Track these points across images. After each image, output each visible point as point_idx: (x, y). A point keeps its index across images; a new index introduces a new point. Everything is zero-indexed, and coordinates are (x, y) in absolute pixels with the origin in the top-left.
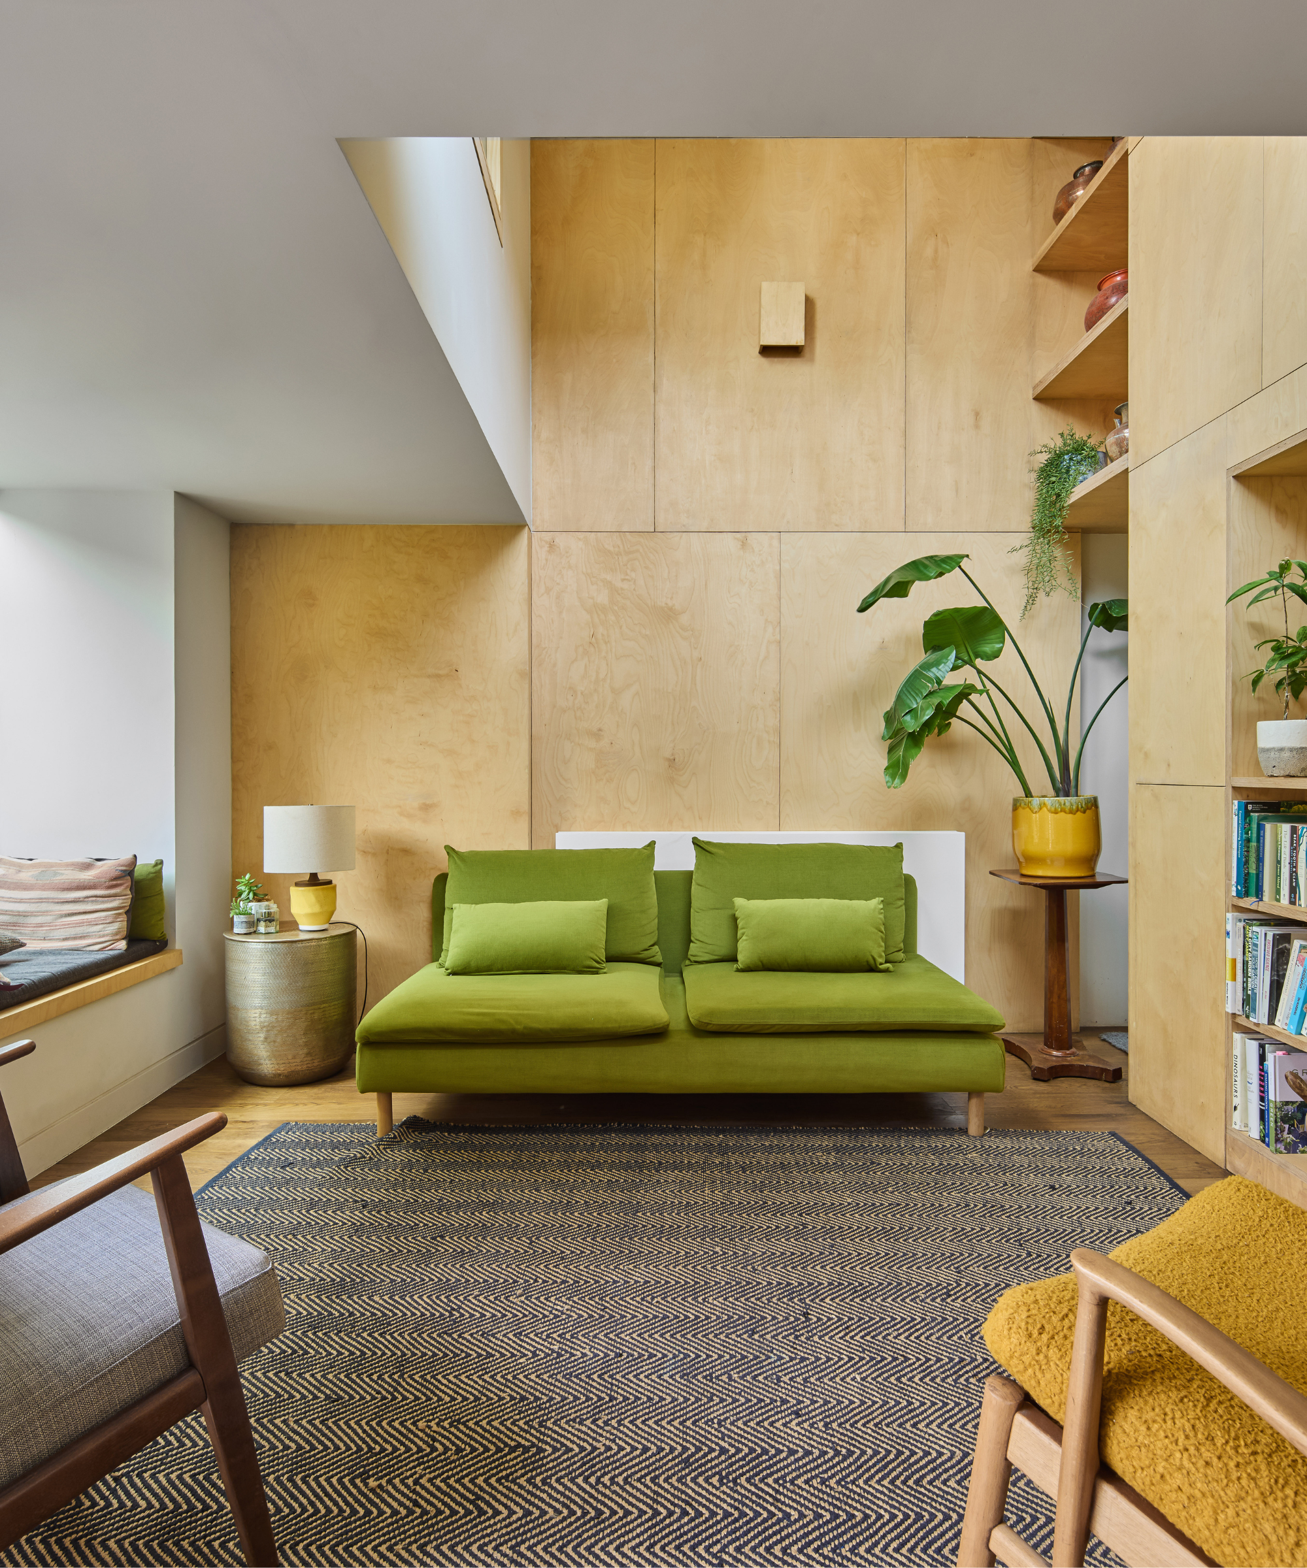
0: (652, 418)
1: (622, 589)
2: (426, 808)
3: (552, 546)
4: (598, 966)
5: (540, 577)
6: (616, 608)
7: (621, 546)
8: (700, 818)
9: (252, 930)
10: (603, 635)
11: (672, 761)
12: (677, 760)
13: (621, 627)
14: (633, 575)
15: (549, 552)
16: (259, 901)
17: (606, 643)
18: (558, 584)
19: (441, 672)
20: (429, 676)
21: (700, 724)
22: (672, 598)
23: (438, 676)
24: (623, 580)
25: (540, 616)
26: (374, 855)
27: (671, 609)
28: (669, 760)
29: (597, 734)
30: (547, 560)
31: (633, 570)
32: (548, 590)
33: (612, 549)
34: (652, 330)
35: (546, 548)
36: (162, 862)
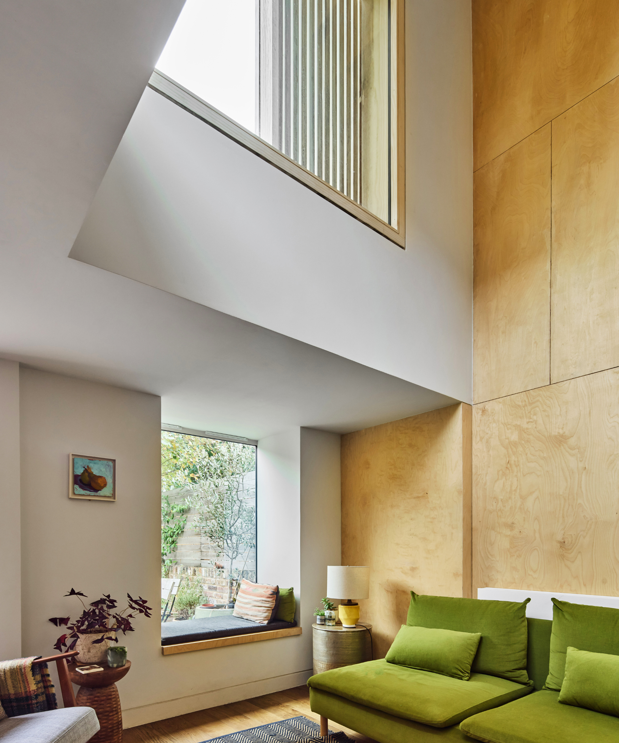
0: (549, 306)
1: (527, 429)
2: (413, 569)
3: (484, 411)
4: (462, 674)
5: (477, 432)
6: (523, 442)
7: (527, 400)
8: (585, 585)
9: (323, 623)
10: (515, 461)
11: (562, 544)
12: (566, 543)
13: (526, 454)
14: (535, 418)
15: (482, 415)
16: (331, 610)
17: (516, 466)
18: (487, 434)
19: (420, 495)
20: (415, 498)
21: (584, 516)
22: (562, 428)
23: (418, 497)
24: (528, 423)
25: (477, 455)
26: (391, 593)
27: (562, 436)
28: (560, 542)
29: (511, 526)
30: (481, 420)
31: (535, 414)
32: (481, 439)
33: (520, 404)
34: (548, 247)
35: (480, 413)
36: (293, 589)
